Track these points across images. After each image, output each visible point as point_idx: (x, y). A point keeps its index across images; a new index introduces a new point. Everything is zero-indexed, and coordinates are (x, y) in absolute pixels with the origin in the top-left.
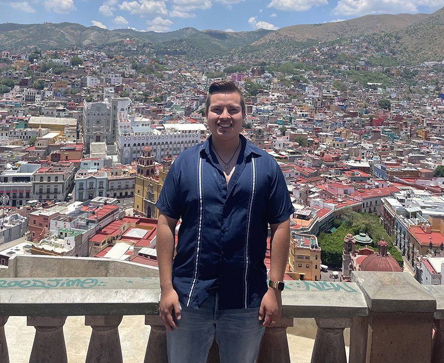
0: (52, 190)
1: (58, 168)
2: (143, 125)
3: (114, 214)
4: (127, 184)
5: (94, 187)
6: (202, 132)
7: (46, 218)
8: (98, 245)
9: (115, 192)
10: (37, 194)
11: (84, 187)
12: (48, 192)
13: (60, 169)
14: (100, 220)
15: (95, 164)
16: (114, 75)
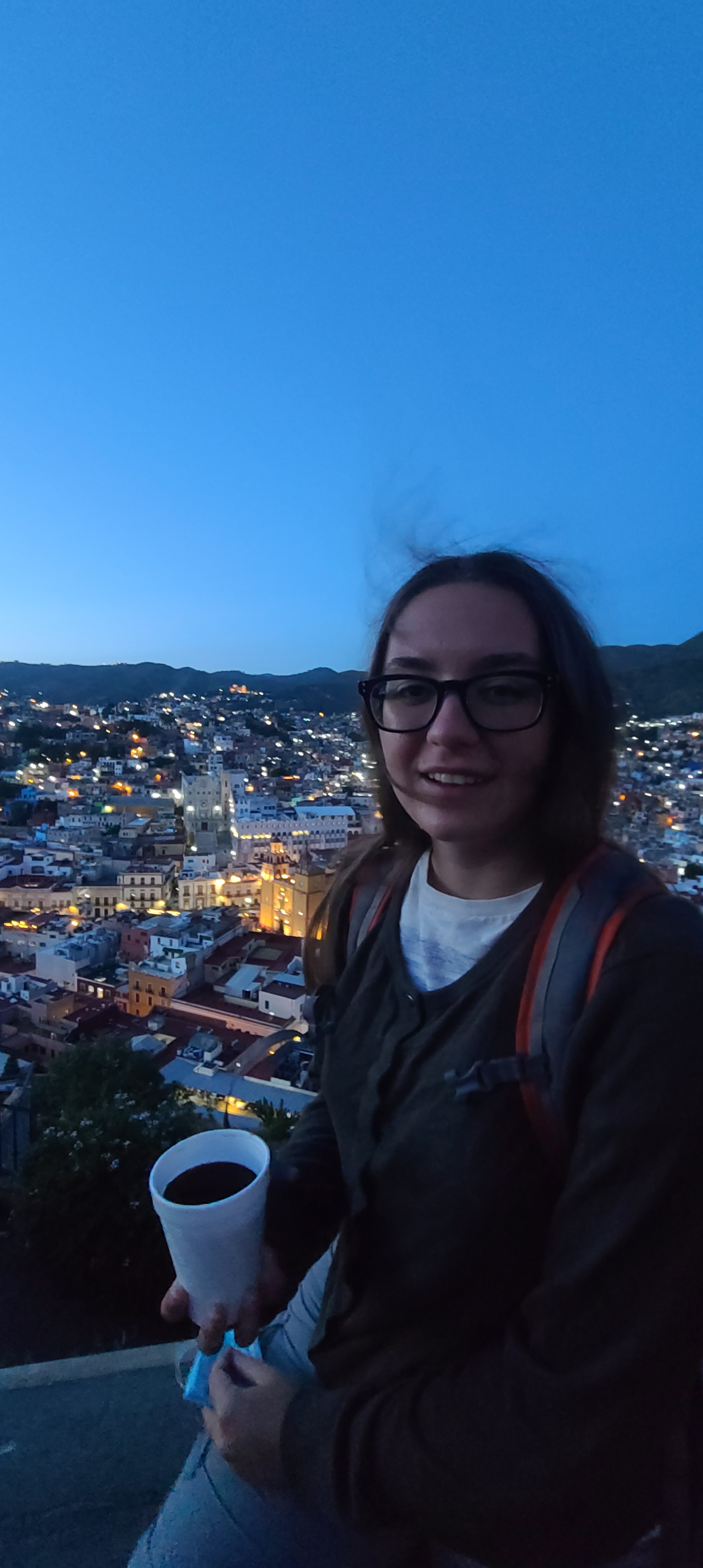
0: (147, 896)
1: (153, 866)
2: (266, 808)
3: (236, 928)
4: (249, 889)
5: (204, 891)
6: (350, 818)
7: (144, 934)
8: (217, 969)
9: (233, 899)
10: (127, 900)
11: (191, 891)
12: (143, 899)
13: (156, 868)
14: (217, 936)
15: (204, 861)
16: (221, 738)
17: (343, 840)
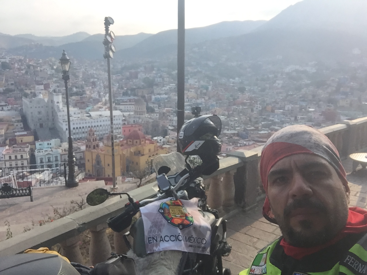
0: (19, 165)
5: (51, 160)
11: (44, 161)
15: (48, 144)
17: (120, 128)
